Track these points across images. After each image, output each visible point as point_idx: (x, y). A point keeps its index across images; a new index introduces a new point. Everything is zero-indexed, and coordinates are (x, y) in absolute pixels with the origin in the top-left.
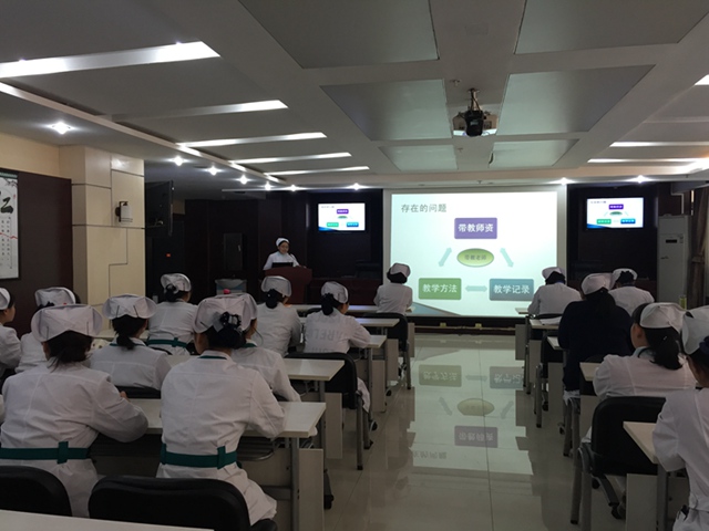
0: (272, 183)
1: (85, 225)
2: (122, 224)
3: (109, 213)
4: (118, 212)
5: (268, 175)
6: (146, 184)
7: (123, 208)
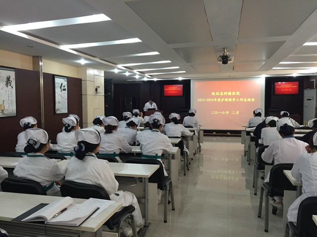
0: (148, 78)
1: (86, 95)
2: (98, 94)
3: (94, 90)
4: (96, 90)
5: (146, 75)
6: (105, 79)
7: (98, 89)
